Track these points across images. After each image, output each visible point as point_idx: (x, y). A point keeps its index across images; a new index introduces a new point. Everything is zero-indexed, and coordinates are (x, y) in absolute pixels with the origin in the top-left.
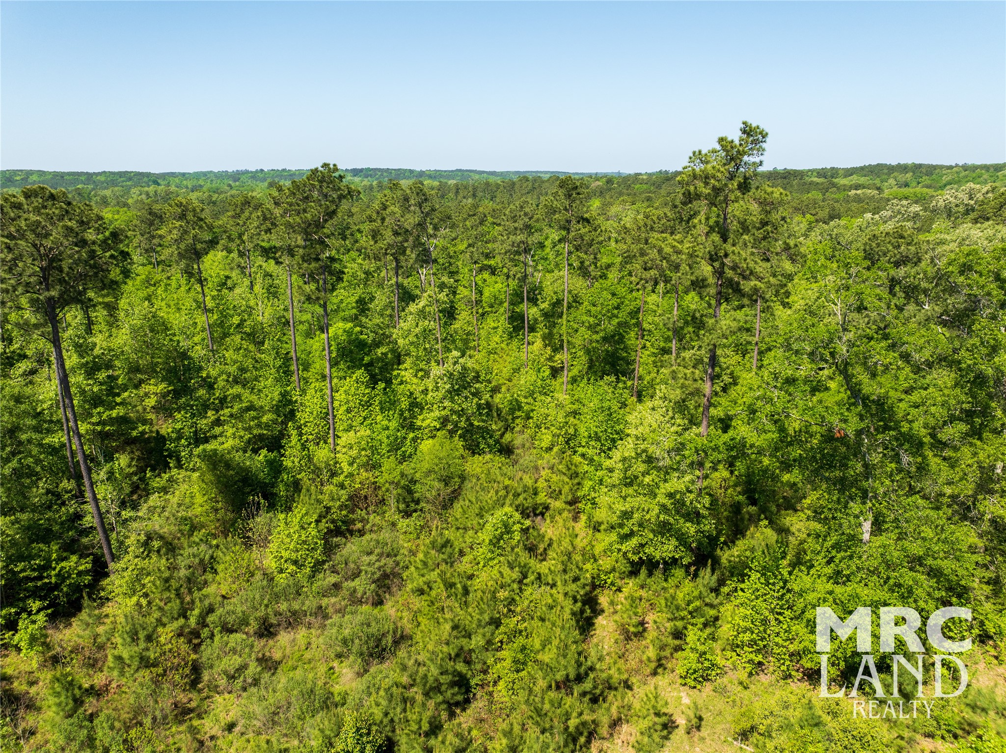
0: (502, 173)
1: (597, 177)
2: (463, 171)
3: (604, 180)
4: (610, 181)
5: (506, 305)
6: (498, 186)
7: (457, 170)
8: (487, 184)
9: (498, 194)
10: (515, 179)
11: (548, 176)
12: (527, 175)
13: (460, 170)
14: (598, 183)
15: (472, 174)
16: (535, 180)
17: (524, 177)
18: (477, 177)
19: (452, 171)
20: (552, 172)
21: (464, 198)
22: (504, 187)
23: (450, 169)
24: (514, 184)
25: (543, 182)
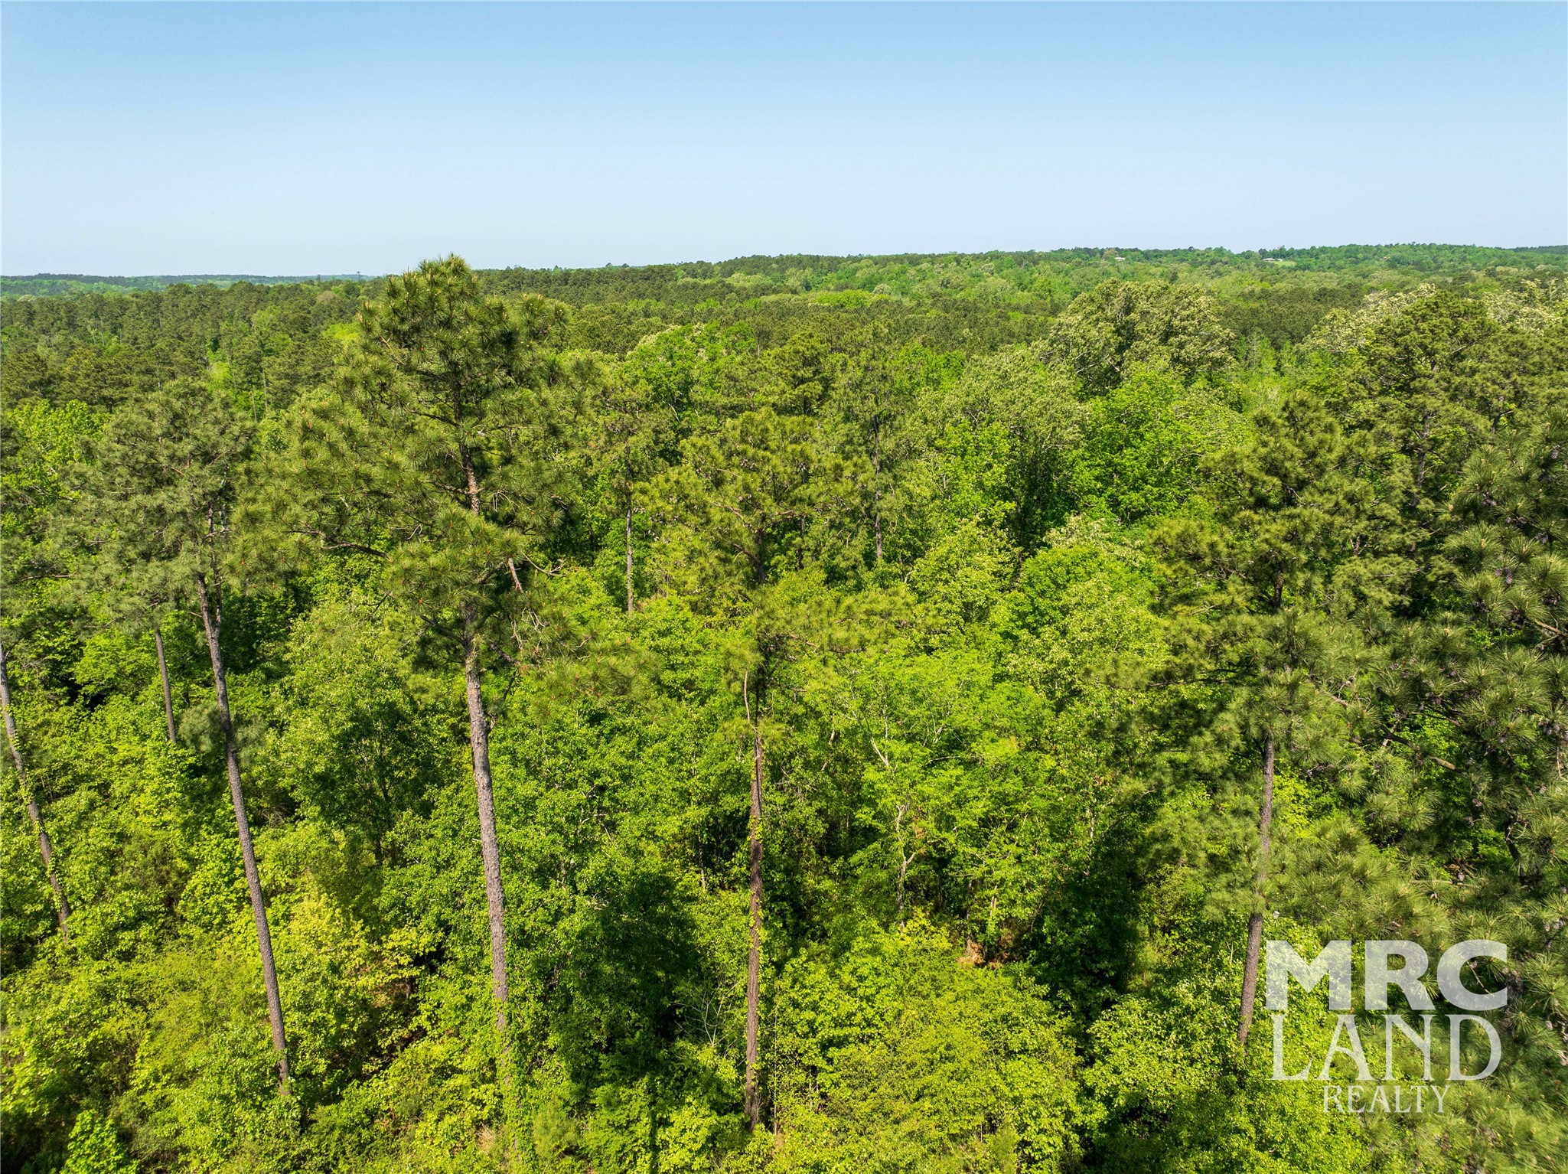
0: (136, 279)
1: (326, 284)
2: (54, 277)
3: (341, 287)
4: (351, 289)
5: (159, 679)
6: (123, 305)
7: (40, 276)
8: (100, 302)
9: (127, 320)
10: (163, 290)
11: (228, 283)
12: (187, 282)
13: (47, 276)
14: (330, 294)
15: (73, 282)
16: (203, 291)
17: (180, 286)
18: (83, 287)
19: (29, 278)
20: (234, 277)
21: (44, 332)
22: (140, 308)
23: (25, 274)
24: (158, 300)
25: (221, 294)
